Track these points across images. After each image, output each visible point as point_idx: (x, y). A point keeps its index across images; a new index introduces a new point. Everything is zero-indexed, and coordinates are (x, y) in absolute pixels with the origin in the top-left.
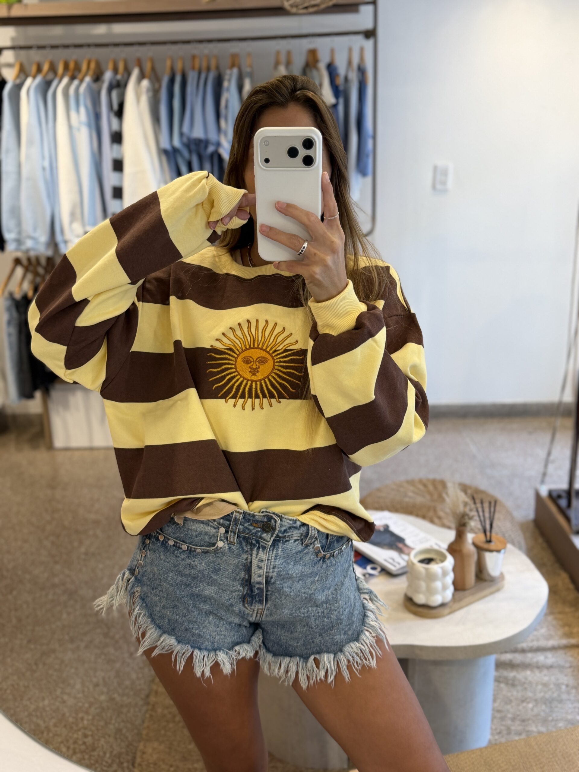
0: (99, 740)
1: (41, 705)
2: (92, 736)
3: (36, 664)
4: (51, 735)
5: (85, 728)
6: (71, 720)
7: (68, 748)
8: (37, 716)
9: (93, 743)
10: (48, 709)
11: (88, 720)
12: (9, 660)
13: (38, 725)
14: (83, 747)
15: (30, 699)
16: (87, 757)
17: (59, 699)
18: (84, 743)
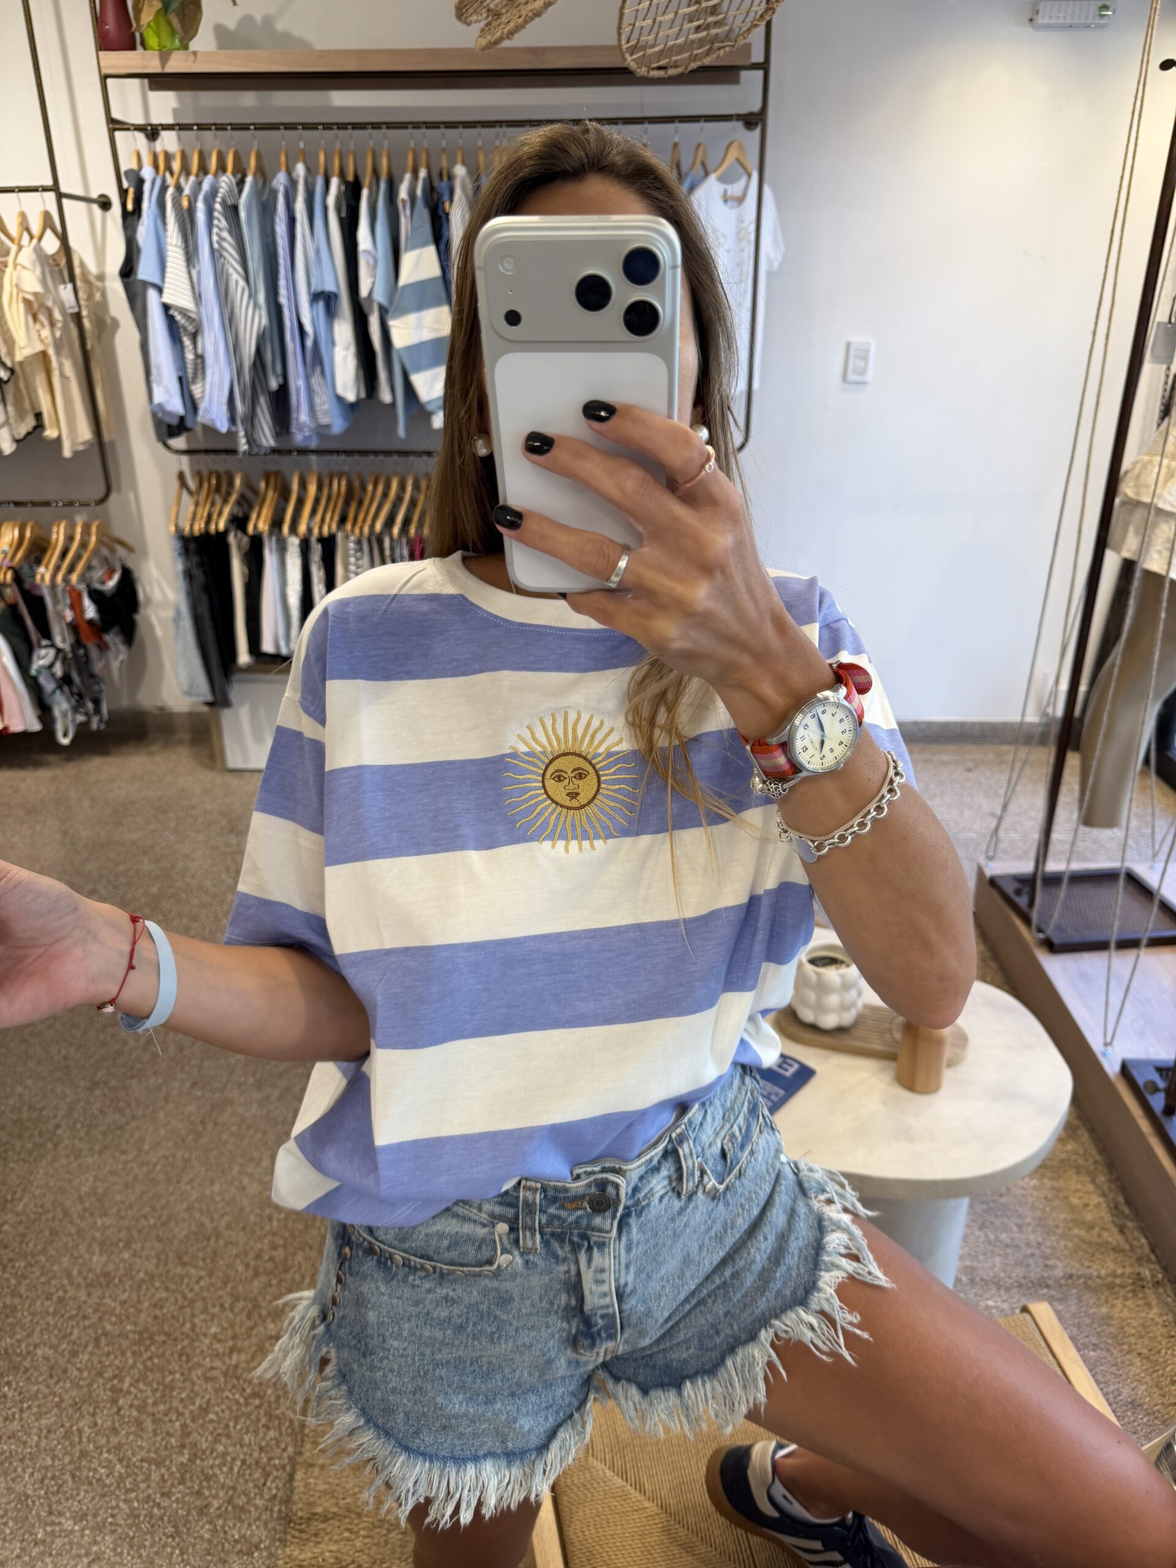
0: (294, 1254)
1: (208, 1192)
2: (284, 1246)
3: (202, 1123)
4: (221, 1242)
5: (274, 1234)
6: (252, 1218)
7: (247, 1266)
8: (201, 1209)
9: (286, 1259)
10: (218, 1198)
11: (279, 1220)
12: (161, 1115)
13: (202, 1225)
14: (270, 1265)
15: (191, 1181)
16: (274, 1282)
17: (236, 1183)
18: (272, 1259)
